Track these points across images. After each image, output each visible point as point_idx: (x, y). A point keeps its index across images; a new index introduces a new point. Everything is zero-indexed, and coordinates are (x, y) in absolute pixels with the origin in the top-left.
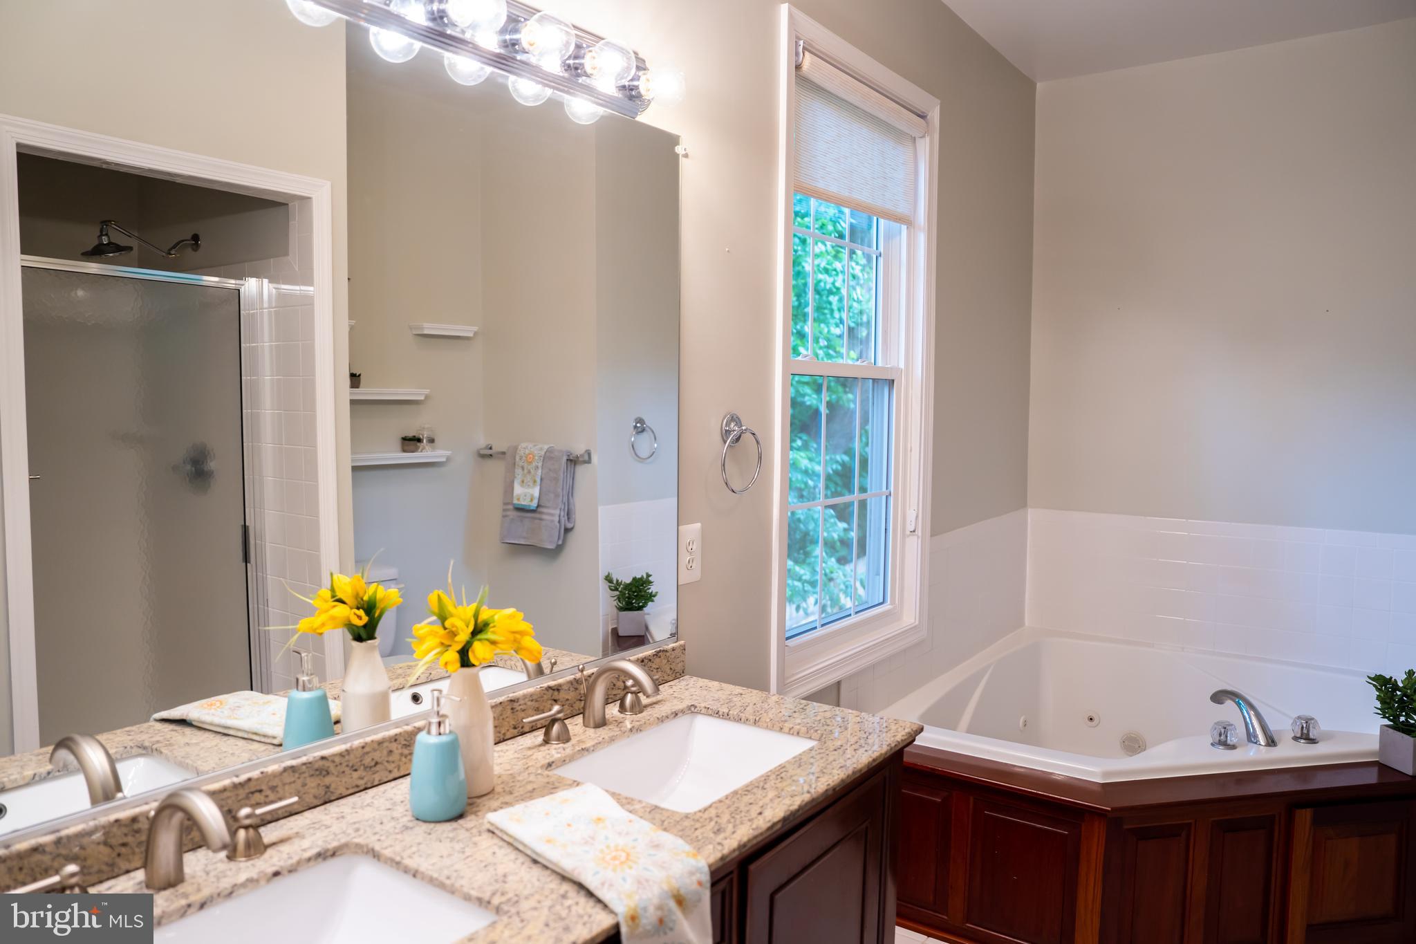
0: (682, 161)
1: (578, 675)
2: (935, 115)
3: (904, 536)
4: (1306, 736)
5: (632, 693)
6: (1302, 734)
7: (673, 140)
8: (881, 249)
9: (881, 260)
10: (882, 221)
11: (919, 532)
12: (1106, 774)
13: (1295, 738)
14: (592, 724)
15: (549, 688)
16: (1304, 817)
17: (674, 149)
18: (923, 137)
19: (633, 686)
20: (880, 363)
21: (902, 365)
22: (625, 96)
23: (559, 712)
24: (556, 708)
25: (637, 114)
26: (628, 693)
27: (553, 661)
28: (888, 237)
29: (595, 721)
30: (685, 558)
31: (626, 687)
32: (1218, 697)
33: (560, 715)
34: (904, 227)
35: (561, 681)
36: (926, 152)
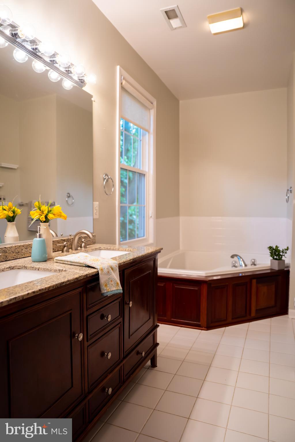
0: (93, 102)
1: (69, 238)
2: (155, 103)
3: (149, 218)
4: (254, 264)
5: (84, 243)
6: (253, 263)
7: (91, 96)
8: (141, 139)
9: (141, 142)
10: (141, 130)
11: (153, 217)
12: (206, 274)
13: (252, 265)
14: (74, 249)
15: (62, 240)
16: (254, 281)
17: (91, 99)
18: (152, 109)
19: (84, 241)
20: (141, 169)
21: (147, 170)
22: (80, 81)
23: (66, 244)
24: (65, 243)
25: (82, 87)
26: (83, 243)
27: (62, 234)
28: (143, 136)
29: (75, 249)
30: (95, 211)
31: (82, 241)
32: (232, 257)
33: (67, 245)
34: (147, 133)
35: (65, 238)
36: (153, 113)
